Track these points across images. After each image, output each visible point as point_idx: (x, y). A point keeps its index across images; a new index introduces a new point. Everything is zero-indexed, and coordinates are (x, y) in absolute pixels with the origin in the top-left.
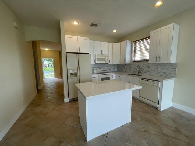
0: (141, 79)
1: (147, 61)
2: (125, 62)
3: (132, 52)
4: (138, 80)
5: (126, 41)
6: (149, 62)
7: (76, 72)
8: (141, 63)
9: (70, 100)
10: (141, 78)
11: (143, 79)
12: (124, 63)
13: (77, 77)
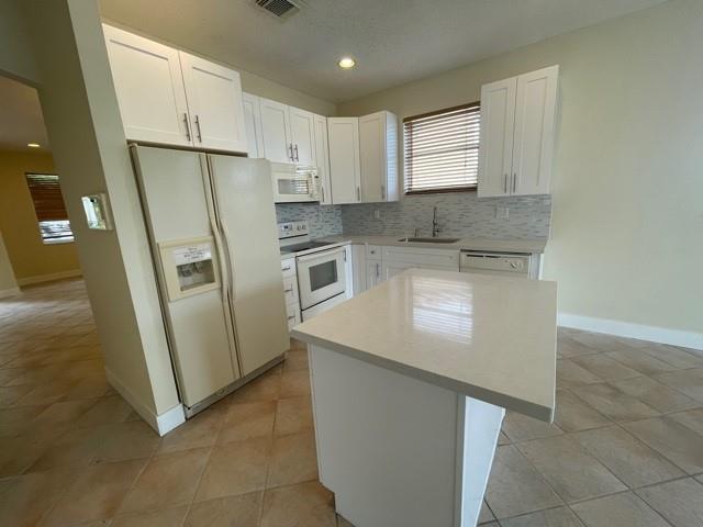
0: (464, 255)
1: (473, 189)
2: (383, 197)
3: (404, 159)
4: (451, 257)
5: (383, 112)
6: (481, 193)
7: (208, 255)
8: (439, 197)
9: (190, 413)
10: (462, 250)
11: (472, 253)
12: (380, 200)
13: (216, 285)
